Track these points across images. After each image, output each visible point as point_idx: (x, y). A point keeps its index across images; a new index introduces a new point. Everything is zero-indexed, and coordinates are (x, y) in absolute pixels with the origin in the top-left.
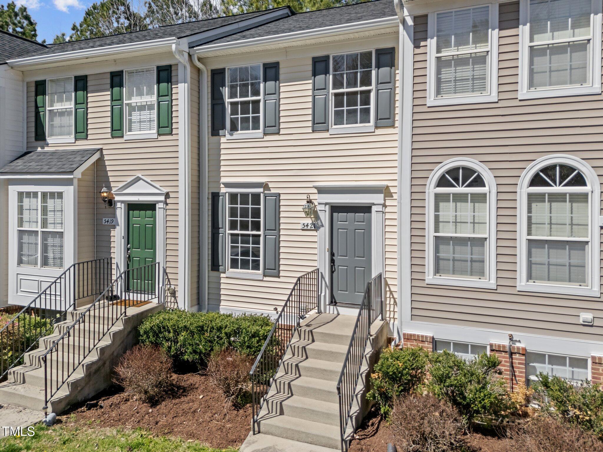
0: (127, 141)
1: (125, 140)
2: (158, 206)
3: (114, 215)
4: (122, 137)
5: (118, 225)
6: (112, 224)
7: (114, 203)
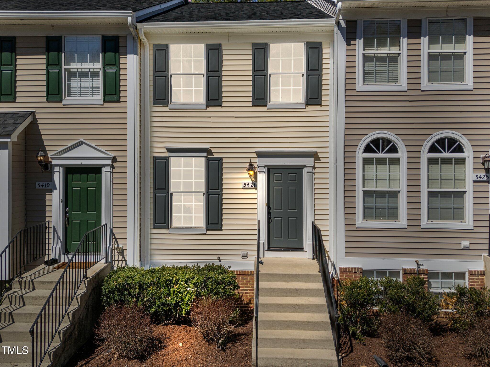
0: (66, 106)
1: (64, 105)
2: (103, 169)
3: (51, 179)
4: (61, 101)
5: (56, 189)
6: (48, 188)
7: (51, 167)
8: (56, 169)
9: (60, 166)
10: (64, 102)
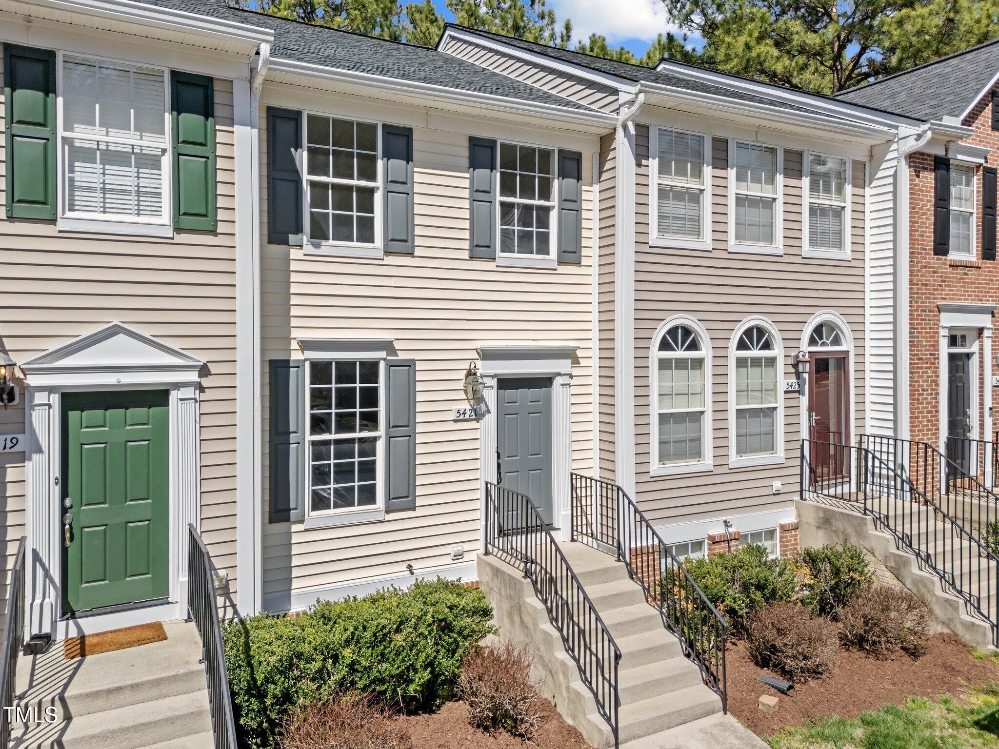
0: (65, 235)
1: (60, 232)
3: (23, 425)
4: (53, 221)
6: (14, 450)
8: (40, 398)
9: (51, 390)
10: (61, 225)
